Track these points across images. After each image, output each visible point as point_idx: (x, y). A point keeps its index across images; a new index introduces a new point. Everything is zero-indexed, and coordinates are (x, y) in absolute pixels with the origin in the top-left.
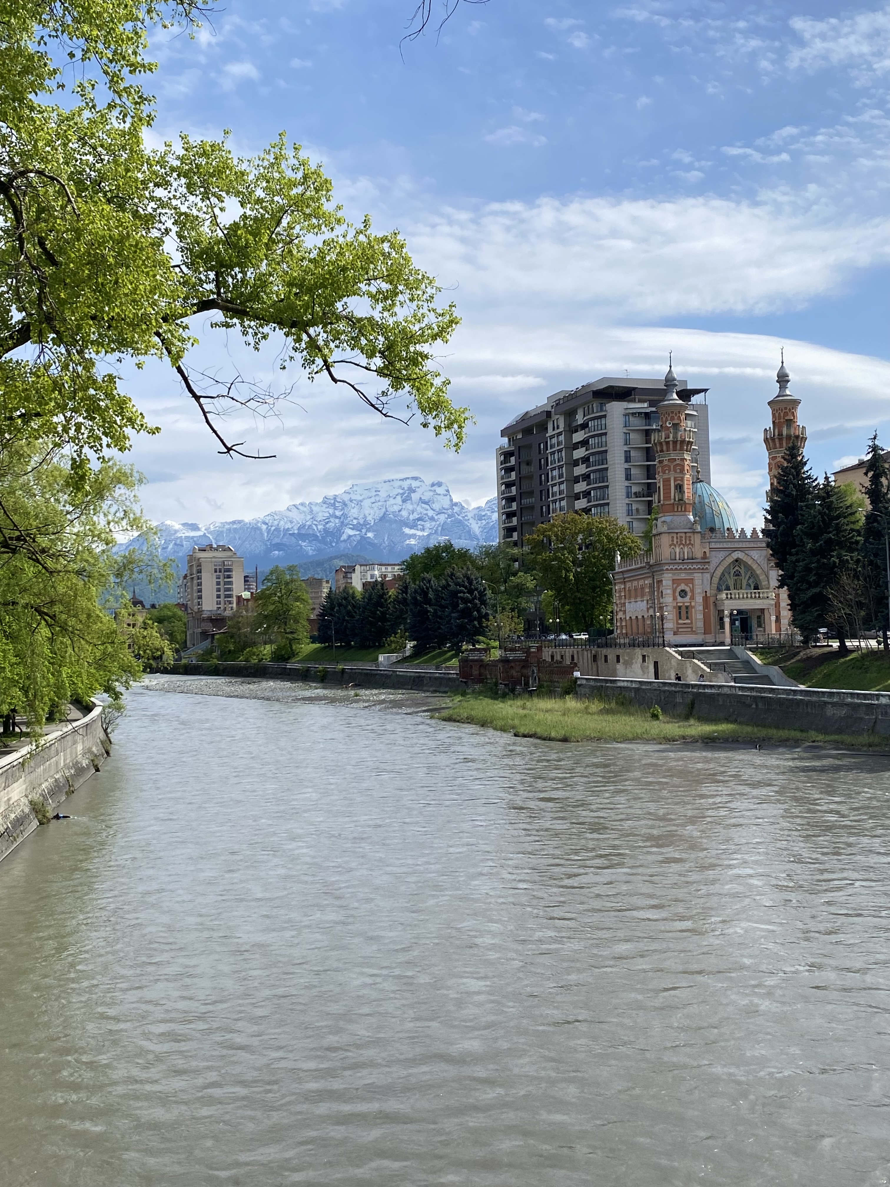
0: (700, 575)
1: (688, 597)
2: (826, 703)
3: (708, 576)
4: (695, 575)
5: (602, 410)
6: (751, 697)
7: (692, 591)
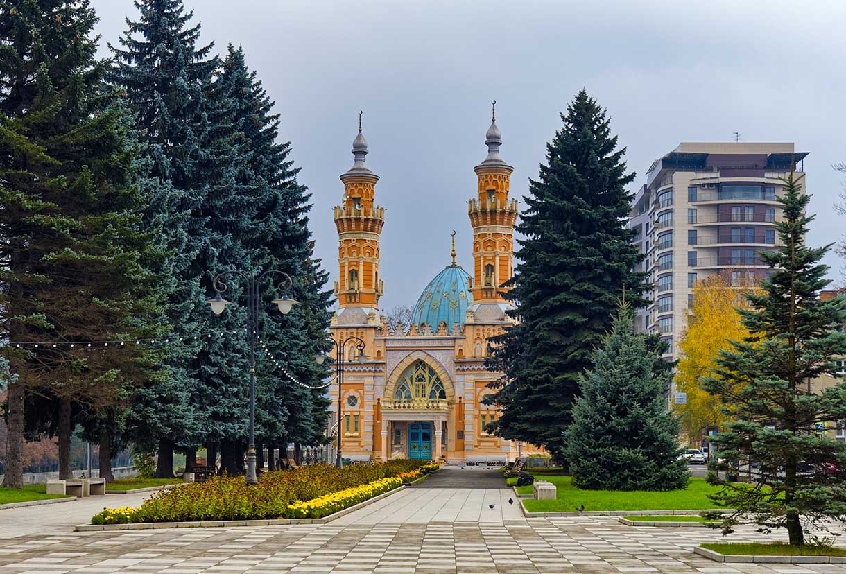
0: (372, 379)
1: (357, 405)
3: (383, 380)
4: (366, 379)
7: (362, 398)
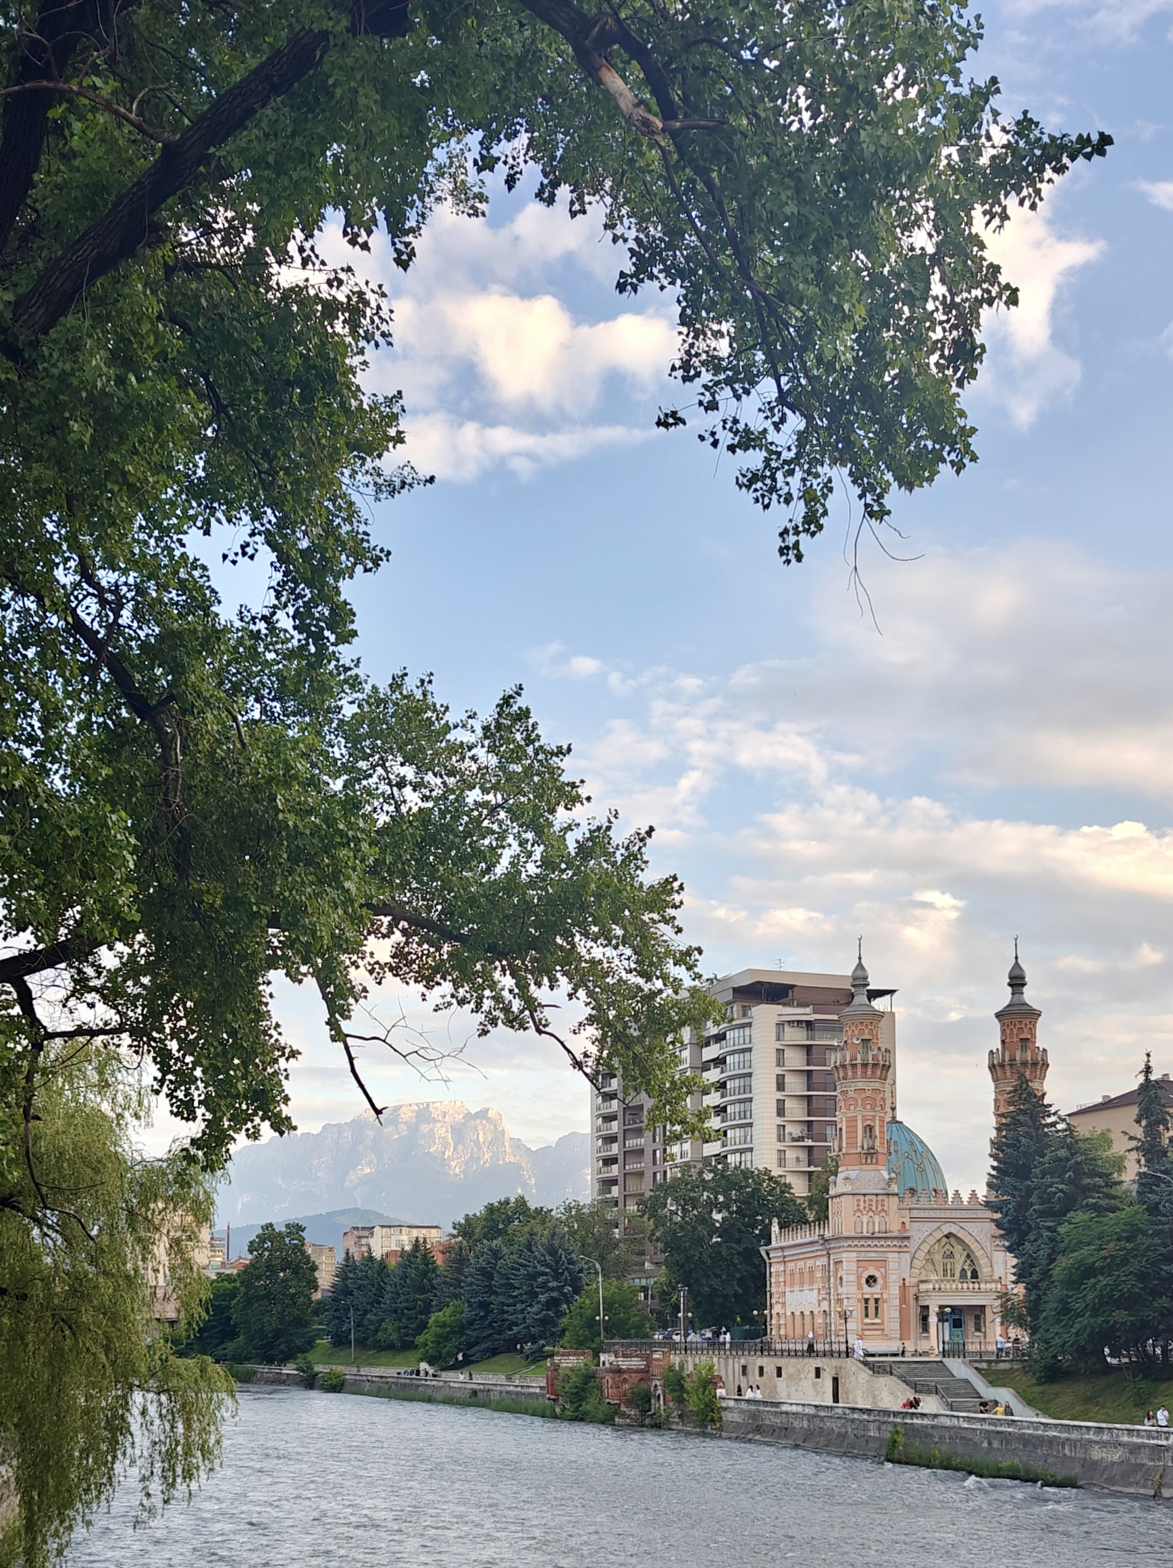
0: (896, 1255)
1: (879, 1286)
2: (1091, 1441)
3: (907, 1257)
4: (889, 1255)
5: (745, 1015)
6: (981, 1430)
7: (885, 1277)
